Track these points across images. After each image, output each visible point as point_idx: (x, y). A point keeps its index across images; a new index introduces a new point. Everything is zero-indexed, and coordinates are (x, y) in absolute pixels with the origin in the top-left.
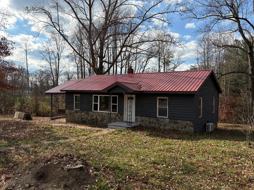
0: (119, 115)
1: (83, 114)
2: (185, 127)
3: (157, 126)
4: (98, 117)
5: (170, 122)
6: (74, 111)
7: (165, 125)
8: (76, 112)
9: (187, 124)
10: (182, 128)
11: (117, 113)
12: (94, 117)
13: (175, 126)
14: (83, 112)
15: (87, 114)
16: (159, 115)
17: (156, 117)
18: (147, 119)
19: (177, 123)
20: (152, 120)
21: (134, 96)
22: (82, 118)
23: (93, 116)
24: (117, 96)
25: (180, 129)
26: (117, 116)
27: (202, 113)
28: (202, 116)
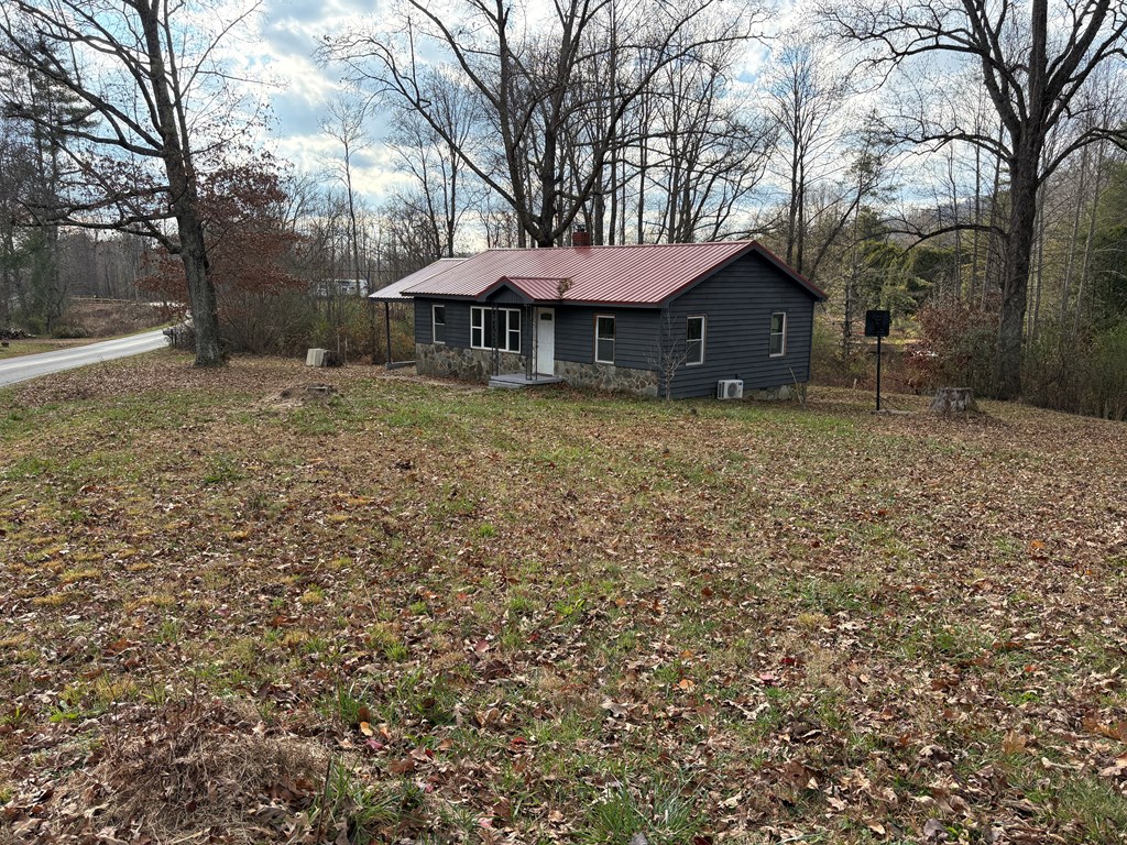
0: (523, 357)
1: (452, 353)
2: (643, 386)
3: (594, 383)
4: (483, 363)
5: (617, 374)
6: (433, 346)
7: (608, 381)
8: (439, 349)
9: (647, 378)
10: (637, 387)
11: (519, 352)
12: (475, 363)
13: (626, 383)
14: (451, 349)
15: (460, 353)
16: (599, 359)
17: (592, 362)
18: (576, 367)
19: (630, 376)
20: (586, 369)
21: (551, 311)
22: (450, 365)
23: (472, 359)
24: (519, 310)
25: (634, 389)
26: (520, 359)
27: (706, 354)
28: (706, 361)
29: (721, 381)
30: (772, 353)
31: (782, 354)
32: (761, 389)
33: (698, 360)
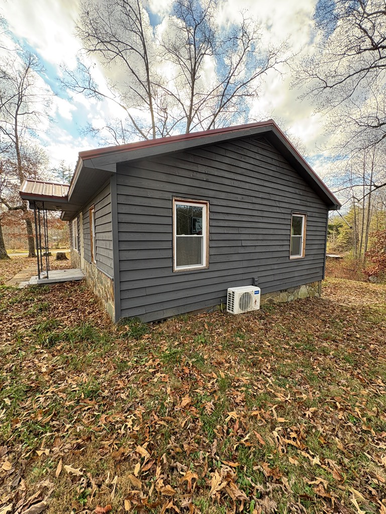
3: (92, 284)
5: (98, 279)
7: (96, 285)
9: (108, 290)
10: (105, 300)
13: (101, 292)
17: (91, 261)
18: (88, 266)
19: (102, 283)
20: (90, 269)
27: (210, 256)
28: (210, 263)
29: (230, 290)
30: (292, 254)
31: (301, 256)
32: (281, 291)
33: (199, 261)
